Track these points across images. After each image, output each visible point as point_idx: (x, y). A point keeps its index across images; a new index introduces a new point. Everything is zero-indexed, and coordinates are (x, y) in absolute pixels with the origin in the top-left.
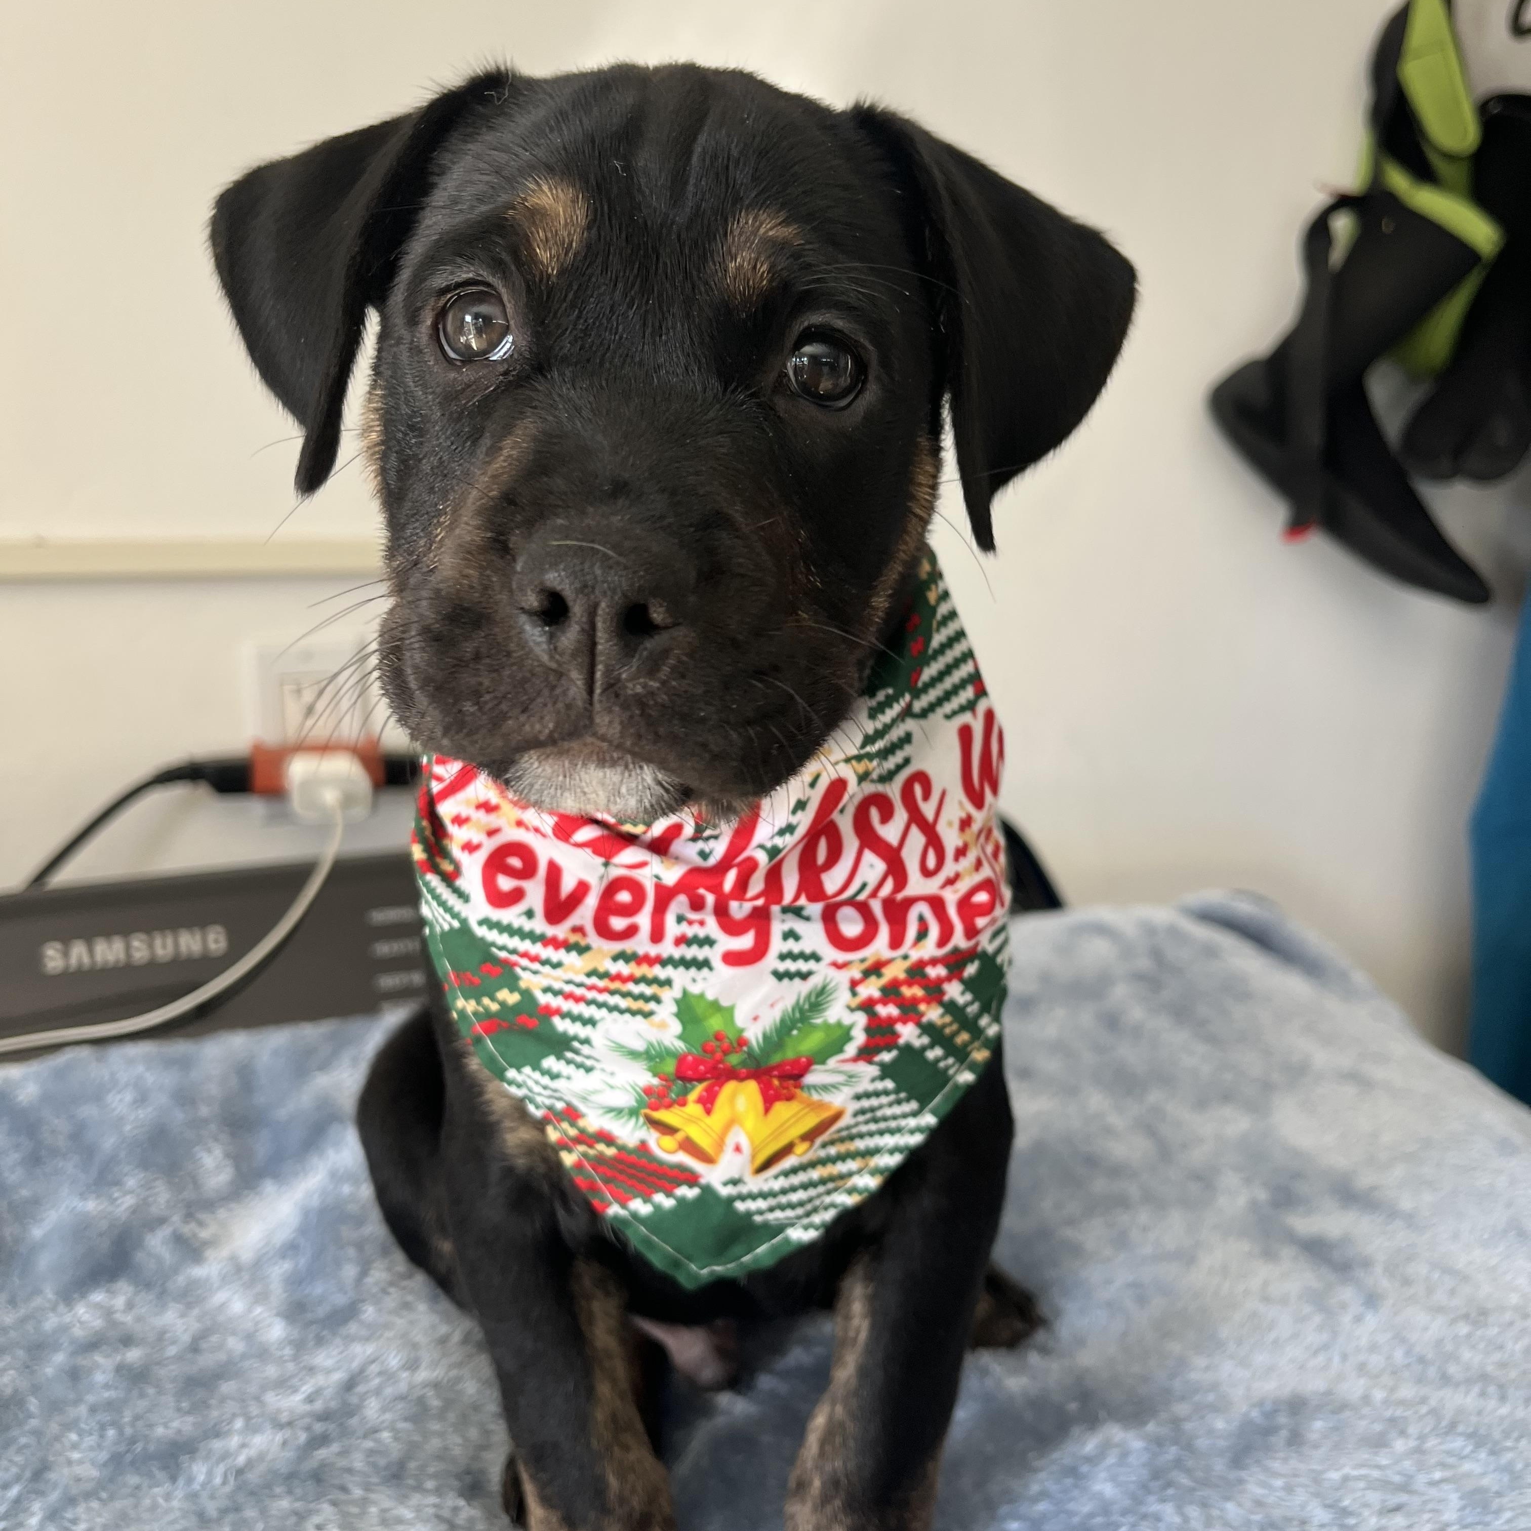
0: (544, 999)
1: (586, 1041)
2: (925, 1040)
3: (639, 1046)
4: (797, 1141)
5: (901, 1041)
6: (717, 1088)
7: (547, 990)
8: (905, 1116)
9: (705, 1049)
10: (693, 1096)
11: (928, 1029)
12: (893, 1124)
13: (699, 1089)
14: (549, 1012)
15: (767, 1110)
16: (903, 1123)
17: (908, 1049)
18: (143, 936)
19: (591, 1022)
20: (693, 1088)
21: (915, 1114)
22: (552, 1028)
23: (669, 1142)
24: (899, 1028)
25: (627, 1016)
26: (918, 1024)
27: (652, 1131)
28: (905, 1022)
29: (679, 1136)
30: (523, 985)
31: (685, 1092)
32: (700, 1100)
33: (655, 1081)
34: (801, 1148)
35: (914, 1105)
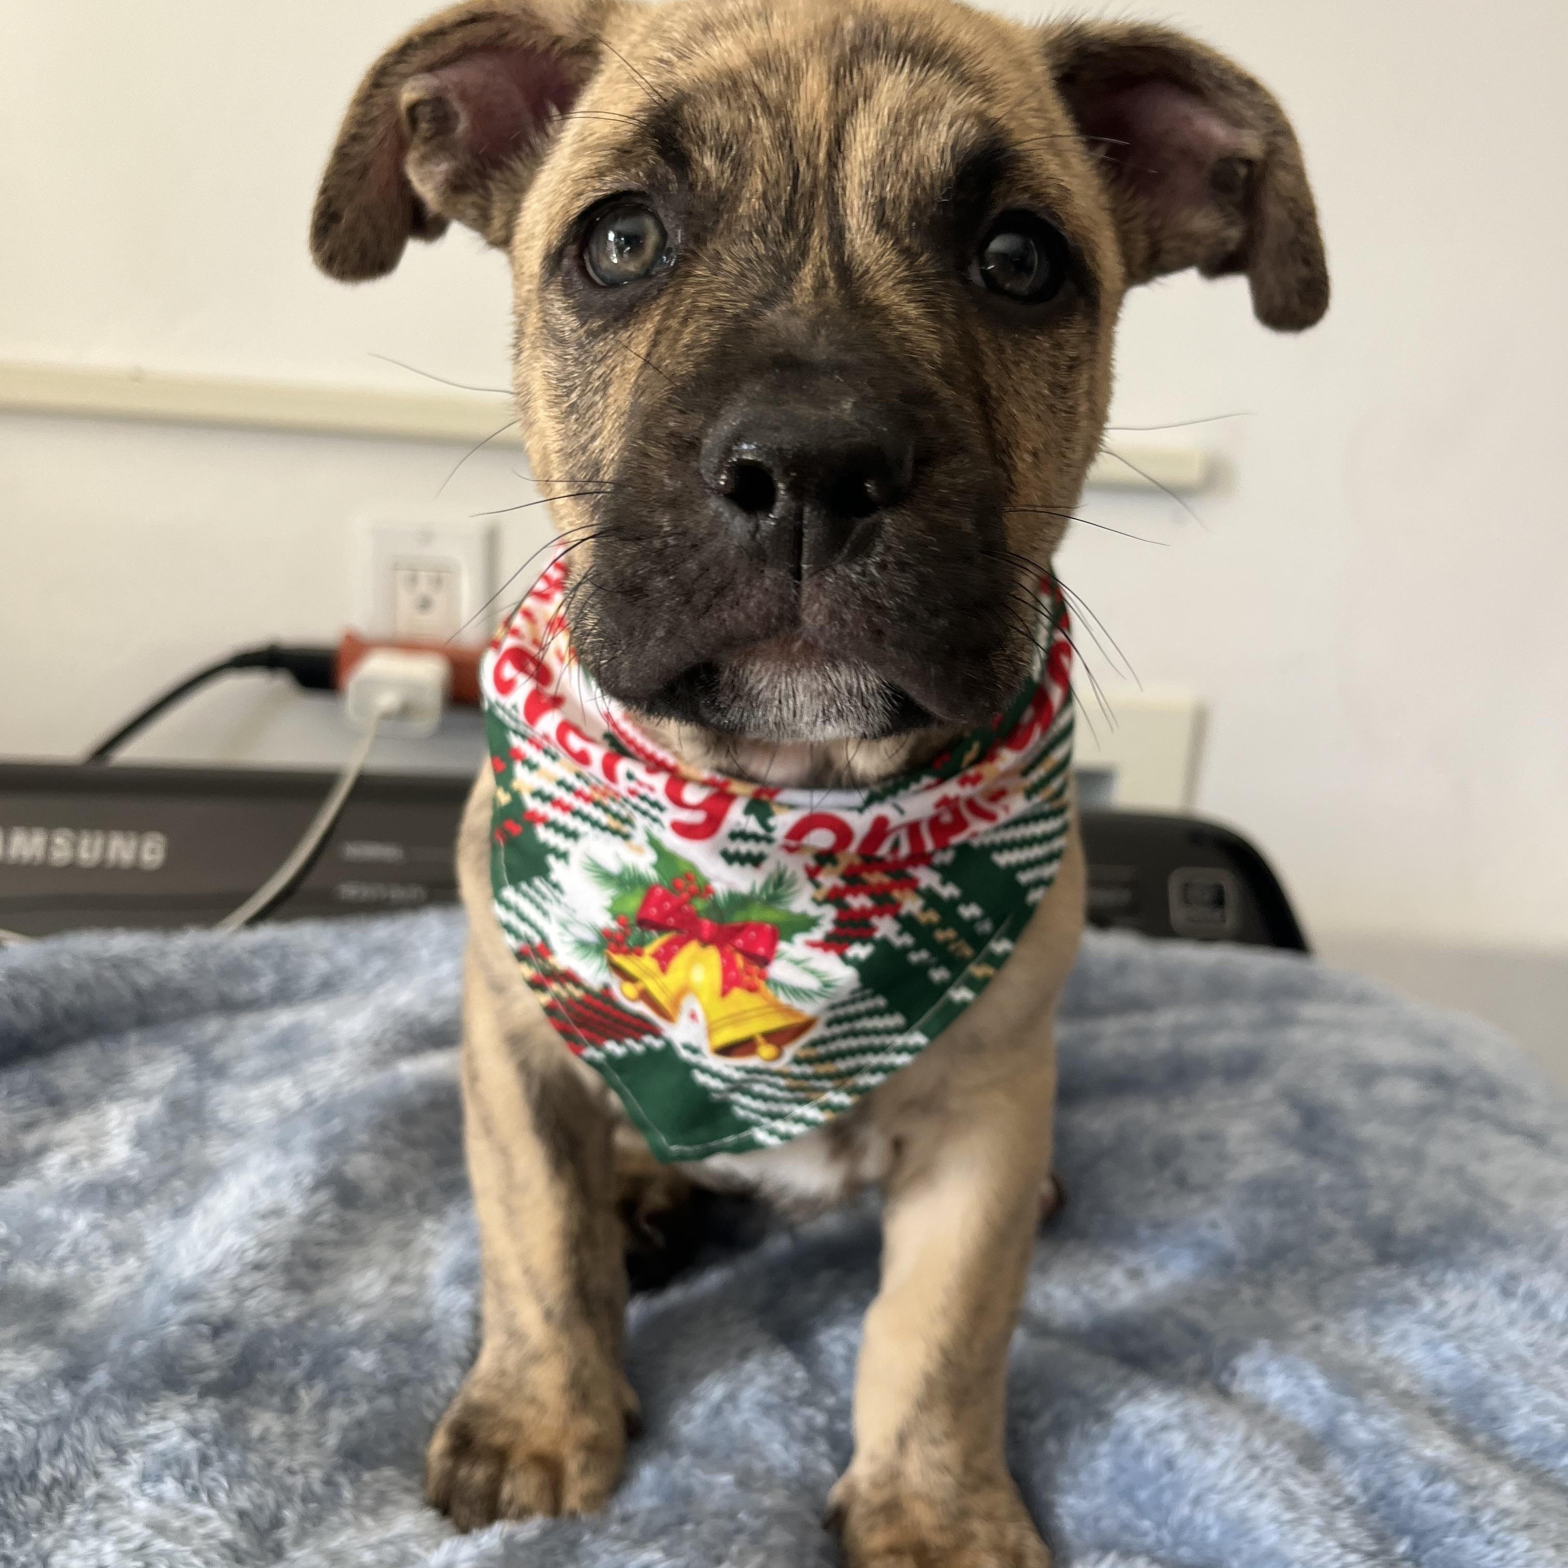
0: (532, 804)
1: (563, 856)
2: (907, 940)
3: (614, 867)
4: (760, 1040)
5: (878, 935)
6: (676, 947)
7: (538, 794)
8: (889, 1032)
9: (675, 885)
10: (650, 948)
11: (908, 924)
12: (876, 1041)
13: (658, 941)
14: (534, 818)
15: (725, 992)
16: (888, 1040)
17: (884, 945)
18: (68, 833)
19: (573, 835)
20: (653, 937)
21: (900, 1031)
22: (533, 836)
23: (630, 990)
24: (875, 921)
25: (607, 835)
26: (897, 917)
27: (614, 975)
28: (881, 914)
29: (640, 986)
30: (516, 785)
32: (656, 956)
33: (614, 925)
34: (767, 1051)
35: (899, 1020)
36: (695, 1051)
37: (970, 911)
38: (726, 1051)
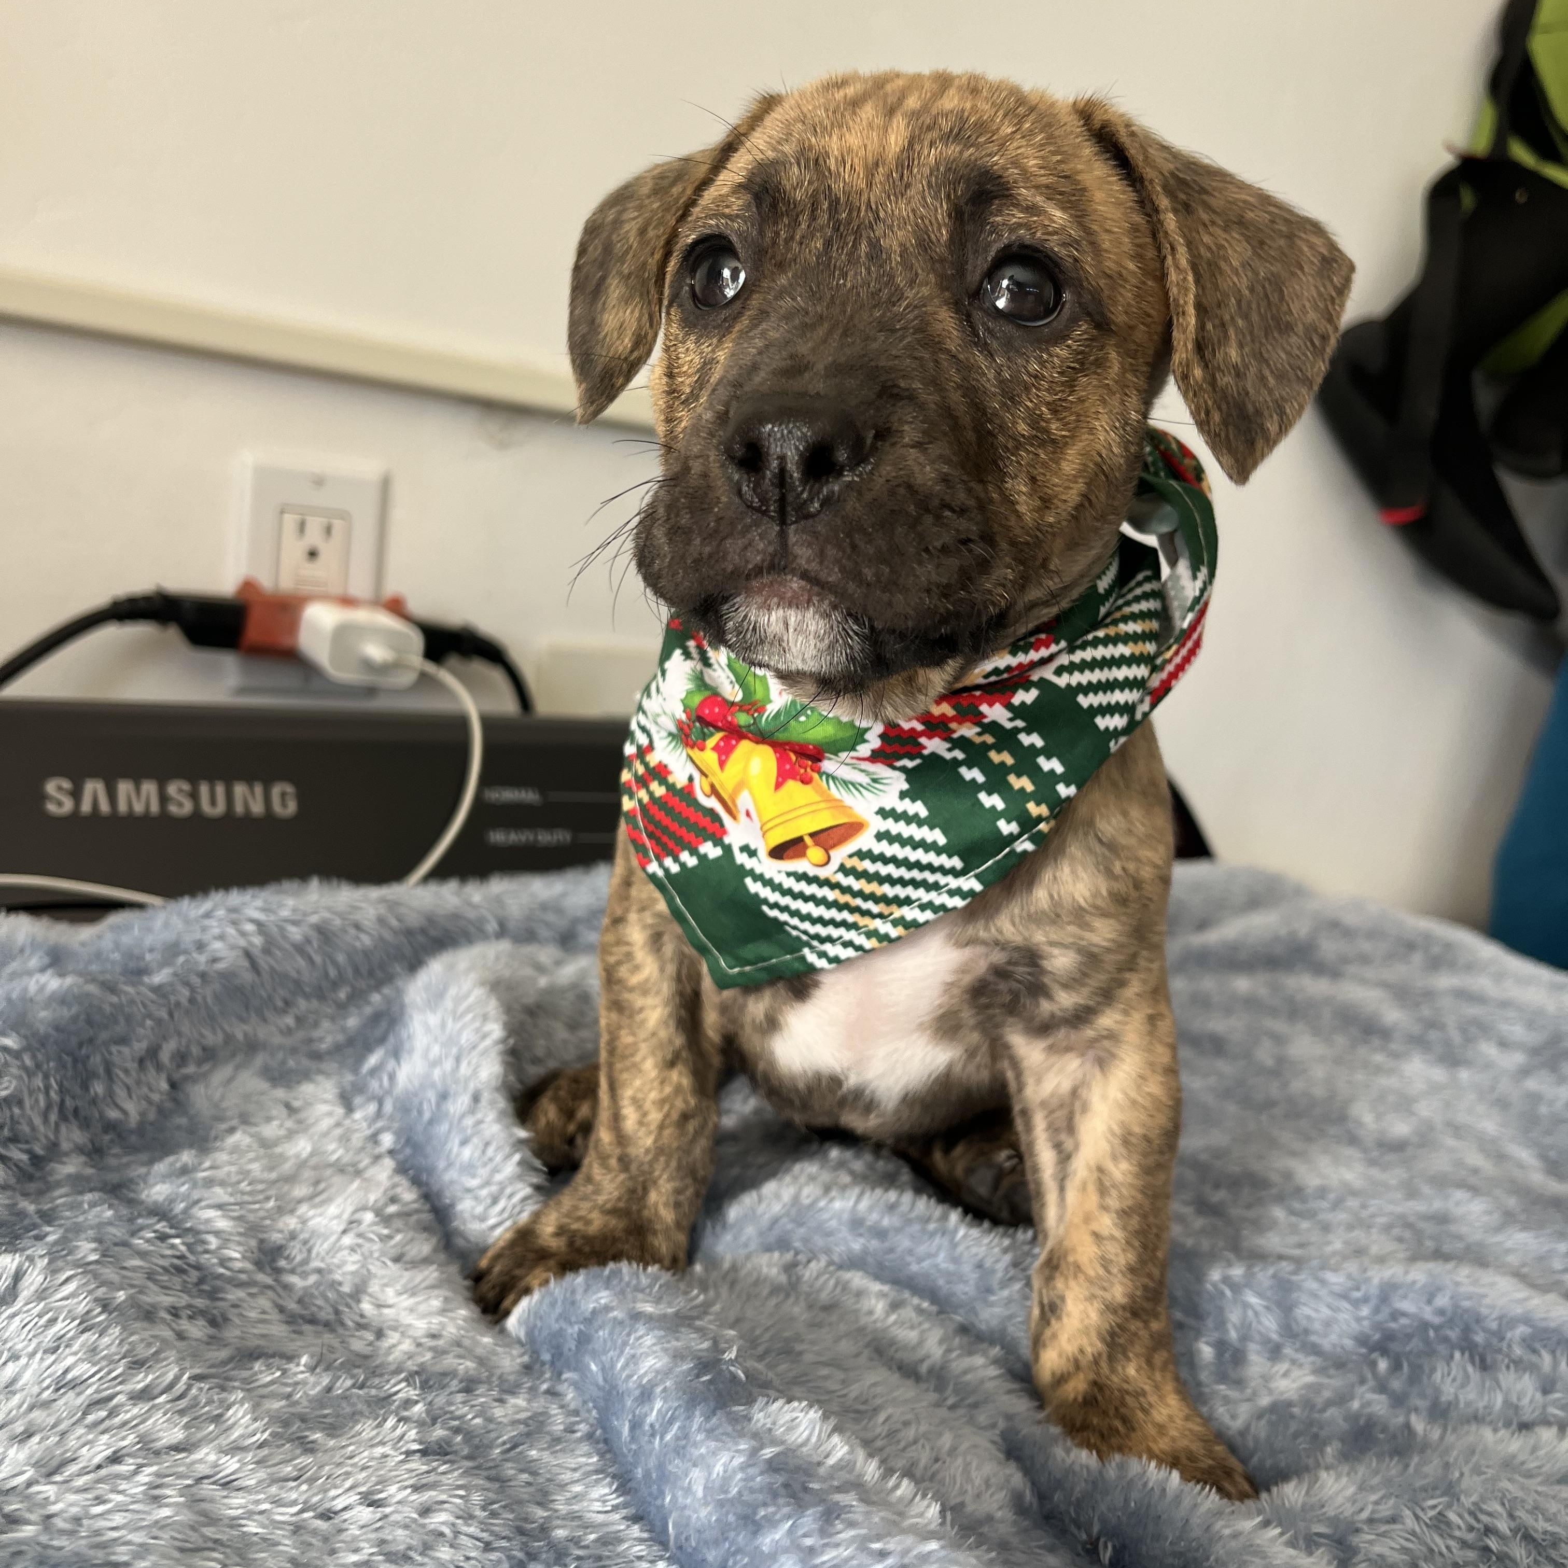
6: (733, 743)
8: (945, 871)
10: (711, 742)
15: (778, 786)
16: (943, 880)
20: (712, 735)
21: (954, 873)
31: (705, 737)
32: (716, 748)
34: (815, 853)
35: (956, 862)
36: (752, 853)
37: (1048, 765)
38: (778, 852)
